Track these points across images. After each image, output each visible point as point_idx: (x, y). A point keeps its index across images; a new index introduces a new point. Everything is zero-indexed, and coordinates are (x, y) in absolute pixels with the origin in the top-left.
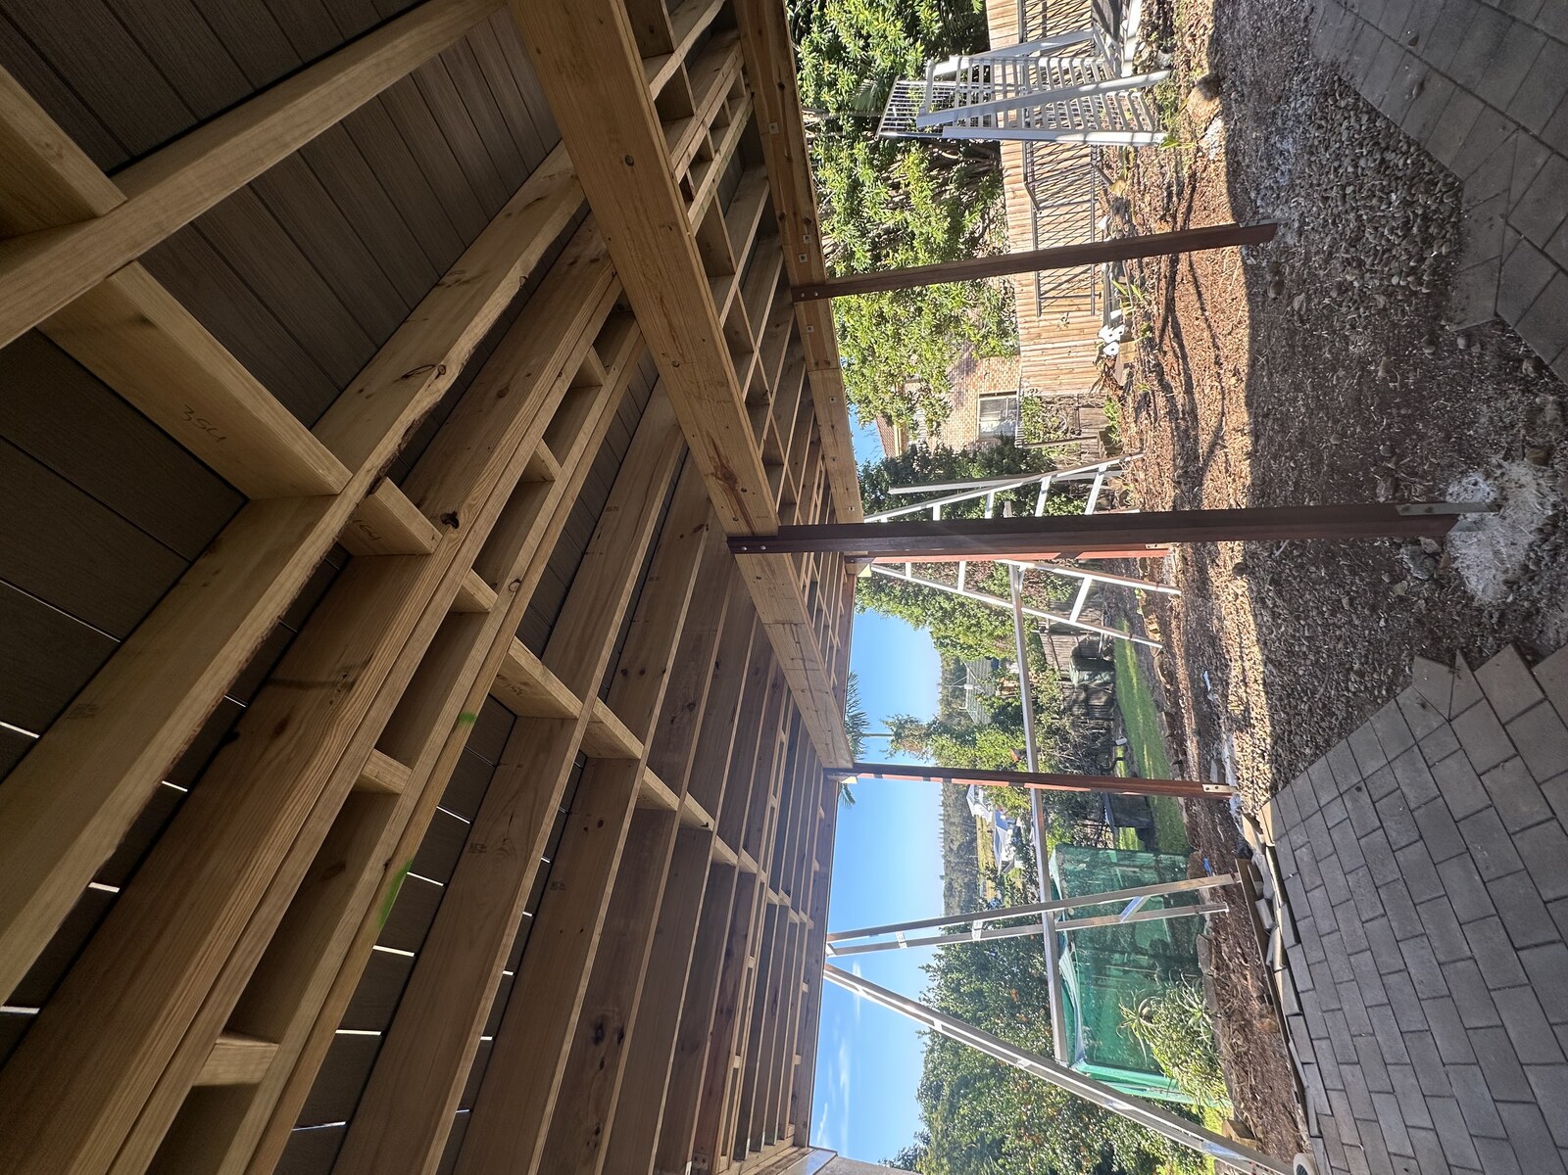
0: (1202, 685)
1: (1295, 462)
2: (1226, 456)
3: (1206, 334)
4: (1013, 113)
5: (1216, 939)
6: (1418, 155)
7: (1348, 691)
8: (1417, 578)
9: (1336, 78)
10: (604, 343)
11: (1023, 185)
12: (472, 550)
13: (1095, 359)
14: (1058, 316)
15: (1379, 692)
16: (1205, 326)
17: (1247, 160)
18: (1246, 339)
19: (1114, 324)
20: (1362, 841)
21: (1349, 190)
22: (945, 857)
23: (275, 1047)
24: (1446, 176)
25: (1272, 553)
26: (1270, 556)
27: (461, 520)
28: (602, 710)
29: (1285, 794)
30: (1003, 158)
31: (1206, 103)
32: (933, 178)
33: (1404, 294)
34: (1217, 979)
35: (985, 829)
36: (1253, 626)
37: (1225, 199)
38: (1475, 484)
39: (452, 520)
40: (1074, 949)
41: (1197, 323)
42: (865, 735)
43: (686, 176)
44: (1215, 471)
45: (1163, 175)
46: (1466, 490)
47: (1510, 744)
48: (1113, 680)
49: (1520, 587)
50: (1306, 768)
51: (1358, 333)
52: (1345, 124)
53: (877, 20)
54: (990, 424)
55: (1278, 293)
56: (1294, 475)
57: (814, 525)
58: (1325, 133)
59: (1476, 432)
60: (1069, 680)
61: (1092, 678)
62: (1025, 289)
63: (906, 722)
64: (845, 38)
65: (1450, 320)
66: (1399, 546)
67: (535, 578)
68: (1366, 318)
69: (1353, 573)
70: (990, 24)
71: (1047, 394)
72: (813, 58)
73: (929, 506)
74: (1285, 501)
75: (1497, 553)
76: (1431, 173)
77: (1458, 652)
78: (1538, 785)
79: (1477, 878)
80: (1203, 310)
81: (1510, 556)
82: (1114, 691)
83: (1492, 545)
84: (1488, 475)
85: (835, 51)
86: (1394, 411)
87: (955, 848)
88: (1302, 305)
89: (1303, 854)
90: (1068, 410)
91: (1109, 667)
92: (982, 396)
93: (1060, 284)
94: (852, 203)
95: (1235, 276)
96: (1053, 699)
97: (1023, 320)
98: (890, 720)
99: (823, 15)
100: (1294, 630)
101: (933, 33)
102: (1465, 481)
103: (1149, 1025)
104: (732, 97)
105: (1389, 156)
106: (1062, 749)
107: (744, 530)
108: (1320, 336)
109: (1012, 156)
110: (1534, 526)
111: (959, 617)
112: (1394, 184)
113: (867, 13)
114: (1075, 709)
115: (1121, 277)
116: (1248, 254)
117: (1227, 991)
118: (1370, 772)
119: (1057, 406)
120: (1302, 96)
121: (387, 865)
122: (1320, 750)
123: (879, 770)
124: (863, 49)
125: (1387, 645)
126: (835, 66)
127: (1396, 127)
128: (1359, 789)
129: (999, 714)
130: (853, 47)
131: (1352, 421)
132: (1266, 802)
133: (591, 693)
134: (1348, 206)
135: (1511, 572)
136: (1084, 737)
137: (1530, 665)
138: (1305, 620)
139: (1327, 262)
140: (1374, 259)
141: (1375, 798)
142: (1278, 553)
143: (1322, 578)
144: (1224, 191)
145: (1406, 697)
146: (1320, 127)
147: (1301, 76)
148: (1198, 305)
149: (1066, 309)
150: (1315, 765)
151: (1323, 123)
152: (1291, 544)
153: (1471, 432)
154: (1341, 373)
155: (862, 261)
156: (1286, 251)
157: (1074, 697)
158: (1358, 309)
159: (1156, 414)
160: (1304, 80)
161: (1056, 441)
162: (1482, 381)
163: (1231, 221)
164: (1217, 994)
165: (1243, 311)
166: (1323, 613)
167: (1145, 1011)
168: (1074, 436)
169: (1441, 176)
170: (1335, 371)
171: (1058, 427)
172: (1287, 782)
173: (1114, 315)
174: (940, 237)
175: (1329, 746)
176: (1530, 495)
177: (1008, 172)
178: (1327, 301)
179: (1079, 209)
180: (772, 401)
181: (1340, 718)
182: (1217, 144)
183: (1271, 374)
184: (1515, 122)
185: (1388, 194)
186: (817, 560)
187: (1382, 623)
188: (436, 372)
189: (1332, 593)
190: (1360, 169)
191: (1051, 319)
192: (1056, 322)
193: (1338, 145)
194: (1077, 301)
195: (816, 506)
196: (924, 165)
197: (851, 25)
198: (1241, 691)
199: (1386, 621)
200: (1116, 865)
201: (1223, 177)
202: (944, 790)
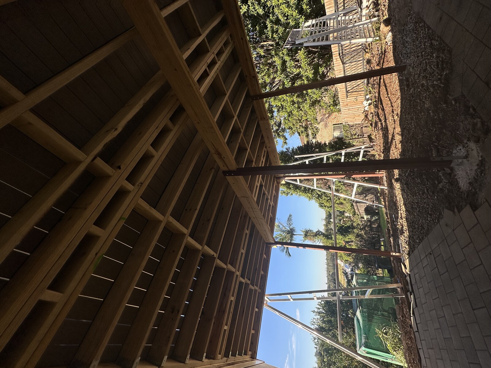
0: (393, 219)
1: (411, 144)
2: (396, 142)
3: (389, 102)
4: (335, 34)
5: (402, 307)
6: (440, 41)
7: (428, 220)
8: (445, 182)
9: (419, 17)
10: (173, 119)
11: (338, 57)
12: (126, 174)
13: (363, 111)
14: (353, 98)
15: (436, 221)
16: (388, 99)
17: (398, 45)
18: (400, 103)
19: (368, 100)
20: (432, 272)
21: (423, 53)
22: (327, 277)
23: (61, 294)
24: (448, 47)
25: (406, 174)
26: (405, 175)
27: (122, 167)
28: (171, 219)
29: (412, 255)
30: (332, 49)
31: (386, 27)
32: (309, 57)
33: (437, 87)
34: (402, 320)
35: (341, 268)
36: (402, 199)
37: (392, 58)
38: (460, 150)
39: (119, 168)
40: (360, 308)
41: (386, 99)
42: (295, 235)
43: (206, 69)
44: (393, 148)
45: (379, 51)
46: (458, 152)
47: (470, 238)
48: (379, 218)
49: (473, 185)
50: (417, 247)
51: (427, 100)
52: (422, 32)
53: (290, 11)
54: (337, 134)
55: (408, 88)
56: (411, 148)
57: (262, 167)
58: (417, 35)
59: (459, 132)
60: (364, 218)
61: (371, 218)
62: (342, 90)
63: (309, 231)
64: (280, 17)
65: (450, 95)
66: (440, 171)
67: (147, 182)
68: (429, 95)
69: (428, 181)
70: (326, 8)
71: (351, 123)
72: (270, 24)
73: (304, 161)
74: (409, 157)
75: (467, 173)
76: (444, 46)
77: (455, 207)
78: (478, 252)
79: (462, 285)
80: (388, 94)
81: (470, 174)
82: (380, 222)
83: (465, 170)
84: (464, 147)
85: (277, 22)
86: (436, 126)
87: (331, 274)
88: (413, 91)
89: (417, 276)
90: (359, 128)
91: (378, 214)
92: (334, 125)
93: (354, 88)
94: (283, 67)
95: (396, 83)
96: (358, 224)
97: (341, 100)
98: (304, 230)
99: (273, 11)
100: (413, 200)
101: (308, 12)
102: (457, 149)
103: (385, 336)
104: (226, 44)
105: (433, 42)
106: (361, 241)
107: (227, 169)
108: (417, 102)
109: (335, 48)
110: (477, 163)
111: (324, 197)
112: (434, 51)
113: (287, 9)
114: (366, 228)
115: (369, 85)
116: (400, 76)
117: (405, 325)
118: (434, 248)
119: (354, 127)
120: (411, 23)
121: (96, 254)
122: (421, 240)
123: (298, 245)
124: (286, 20)
125: (438, 205)
126: (277, 26)
127: (435, 32)
128: (431, 254)
129: (340, 229)
130: (283, 20)
131: (425, 130)
132: (407, 258)
133: (167, 214)
134: (423, 58)
135: (471, 179)
136: (369, 237)
137: (474, 211)
138: (415, 197)
139: (419, 77)
140: (430, 76)
141: (435, 257)
142: (407, 174)
143: (419, 182)
144: (392, 55)
145: (442, 222)
146: (416, 33)
147: (410, 17)
148: (386, 93)
149: (356, 95)
150: (419, 246)
151: (416, 32)
152: (410, 171)
153: (458, 132)
154: (423, 114)
155: (288, 85)
156: (410, 74)
157: (366, 224)
158: (426, 92)
159: (379, 129)
160: (411, 18)
161: (355, 139)
162: (460, 115)
163: (394, 65)
164: (402, 325)
165: (399, 94)
166: (420, 194)
167: (384, 331)
168: (361, 137)
169: (446, 47)
170: (421, 113)
171: (356, 134)
172: (413, 252)
173: (367, 97)
174: (311, 76)
175: (423, 239)
176: (475, 153)
177: (334, 53)
178: (419, 90)
179: (359, 63)
180: (242, 131)
181: (426, 229)
182: (390, 40)
183: (406, 115)
184: (465, 29)
185: (433, 54)
186: (263, 178)
187: (436, 197)
188: (114, 130)
189: (422, 187)
190: (426, 46)
191: (351, 99)
192: (353, 100)
193: (420, 39)
194: (360, 93)
195: (262, 162)
196: (306, 54)
197: (282, 13)
198: (401, 221)
199: (437, 197)
200: (377, 281)
201: (392, 51)
202: (327, 255)
